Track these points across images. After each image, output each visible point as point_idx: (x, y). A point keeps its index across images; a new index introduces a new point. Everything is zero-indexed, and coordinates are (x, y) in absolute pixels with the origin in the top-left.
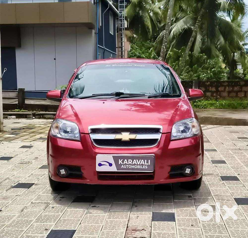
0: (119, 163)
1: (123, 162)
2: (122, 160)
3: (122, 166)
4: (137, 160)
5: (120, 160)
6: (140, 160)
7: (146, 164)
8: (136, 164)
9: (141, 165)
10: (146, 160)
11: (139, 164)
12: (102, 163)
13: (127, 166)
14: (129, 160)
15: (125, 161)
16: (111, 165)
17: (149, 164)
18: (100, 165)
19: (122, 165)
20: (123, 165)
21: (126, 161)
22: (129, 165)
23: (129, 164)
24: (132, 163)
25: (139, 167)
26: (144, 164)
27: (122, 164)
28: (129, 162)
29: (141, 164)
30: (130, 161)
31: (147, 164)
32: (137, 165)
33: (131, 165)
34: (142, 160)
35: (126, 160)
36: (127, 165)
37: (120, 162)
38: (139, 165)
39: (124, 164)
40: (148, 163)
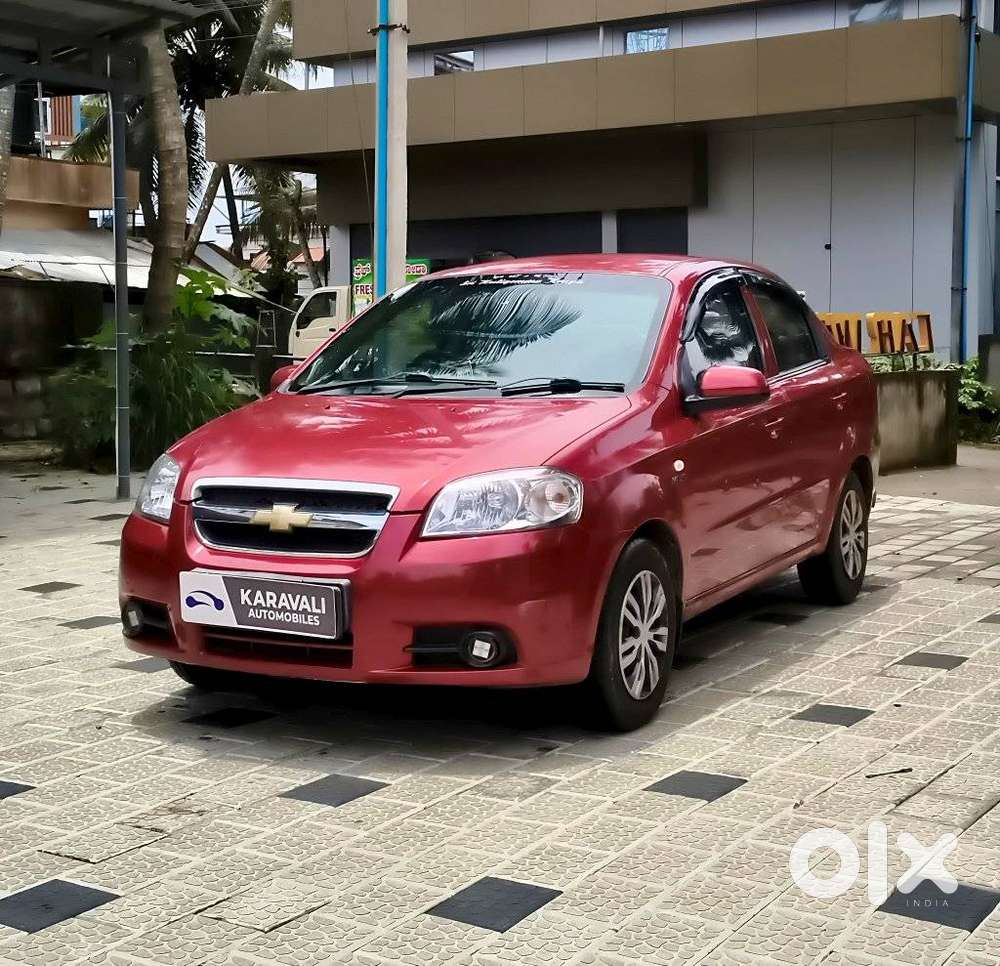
0: (243, 603)
1: (252, 597)
2: (249, 591)
3: (251, 613)
4: (290, 595)
5: (243, 590)
6: (298, 596)
7: (315, 610)
8: (289, 608)
9: (301, 613)
10: (313, 598)
11: (295, 608)
12: (198, 597)
13: (265, 612)
14: (268, 594)
15: (256, 598)
16: (219, 605)
17: (324, 612)
18: (191, 602)
19: (251, 607)
20: (252, 610)
21: (262, 598)
22: (269, 609)
23: (268, 606)
24: (277, 604)
25: (295, 618)
26: (309, 610)
27: (250, 603)
28: (269, 601)
29: (300, 609)
30: (271, 598)
31: (319, 611)
32: (292, 611)
33: (275, 610)
34: (304, 598)
35: (259, 593)
36: (264, 608)
37: (244, 597)
38: (297, 612)
39: (255, 604)
40: (320, 608)
